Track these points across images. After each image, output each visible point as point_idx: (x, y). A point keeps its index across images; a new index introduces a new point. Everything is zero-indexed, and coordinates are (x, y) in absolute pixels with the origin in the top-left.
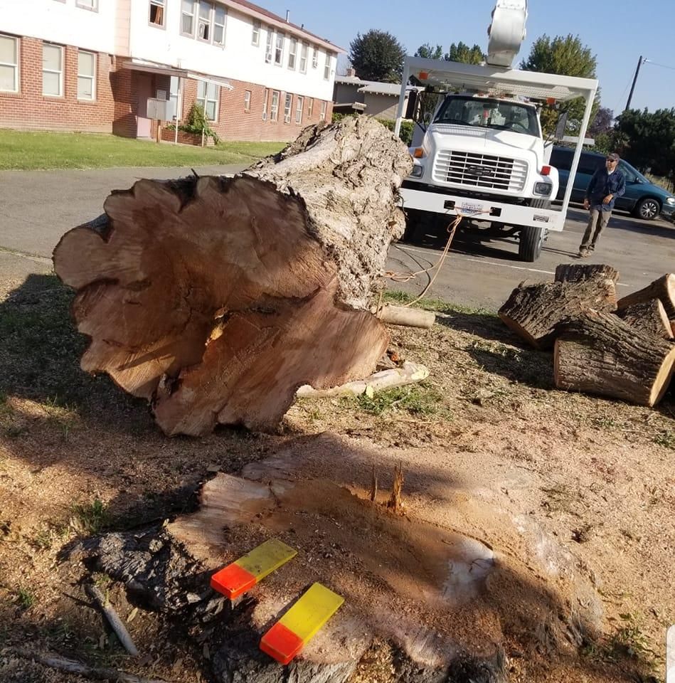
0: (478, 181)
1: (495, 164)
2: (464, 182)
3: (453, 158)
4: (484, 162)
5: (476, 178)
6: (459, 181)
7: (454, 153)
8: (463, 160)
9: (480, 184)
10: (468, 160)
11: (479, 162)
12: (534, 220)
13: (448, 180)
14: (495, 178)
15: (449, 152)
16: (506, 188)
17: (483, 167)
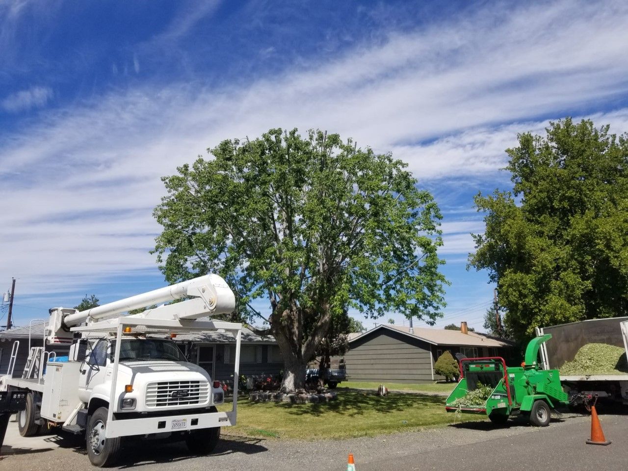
0: (179, 401)
1: (188, 387)
2: (169, 404)
3: (159, 388)
4: (181, 387)
5: (177, 399)
6: (165, 404)
7: (159, 384)
8: (166, 388)
9: (180, 403)
10: (171, 387)
11: (177, 387)
12: (219, 421)
13: (158, 405)
14: (189, 397)
15: (155, 384)
16: (197, 402)
17: (182, 390)
